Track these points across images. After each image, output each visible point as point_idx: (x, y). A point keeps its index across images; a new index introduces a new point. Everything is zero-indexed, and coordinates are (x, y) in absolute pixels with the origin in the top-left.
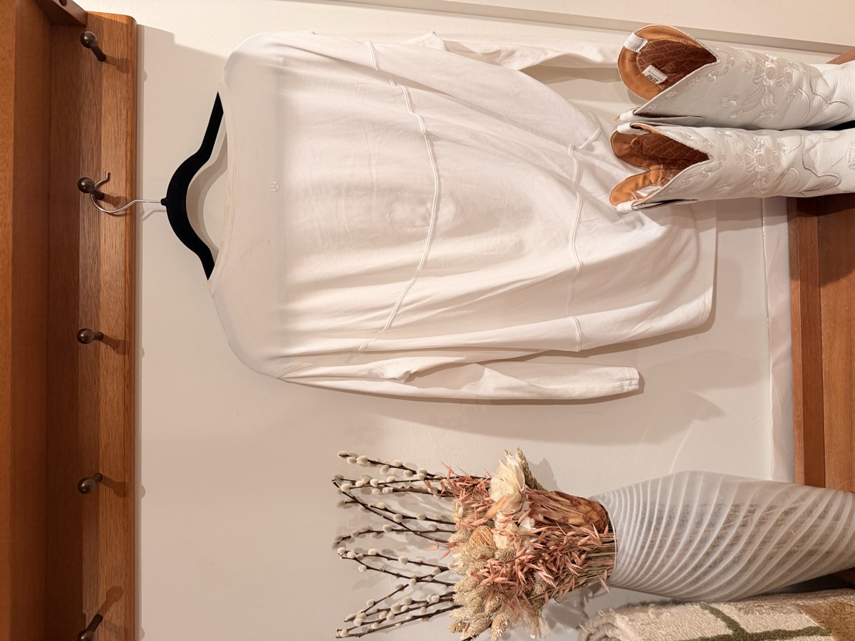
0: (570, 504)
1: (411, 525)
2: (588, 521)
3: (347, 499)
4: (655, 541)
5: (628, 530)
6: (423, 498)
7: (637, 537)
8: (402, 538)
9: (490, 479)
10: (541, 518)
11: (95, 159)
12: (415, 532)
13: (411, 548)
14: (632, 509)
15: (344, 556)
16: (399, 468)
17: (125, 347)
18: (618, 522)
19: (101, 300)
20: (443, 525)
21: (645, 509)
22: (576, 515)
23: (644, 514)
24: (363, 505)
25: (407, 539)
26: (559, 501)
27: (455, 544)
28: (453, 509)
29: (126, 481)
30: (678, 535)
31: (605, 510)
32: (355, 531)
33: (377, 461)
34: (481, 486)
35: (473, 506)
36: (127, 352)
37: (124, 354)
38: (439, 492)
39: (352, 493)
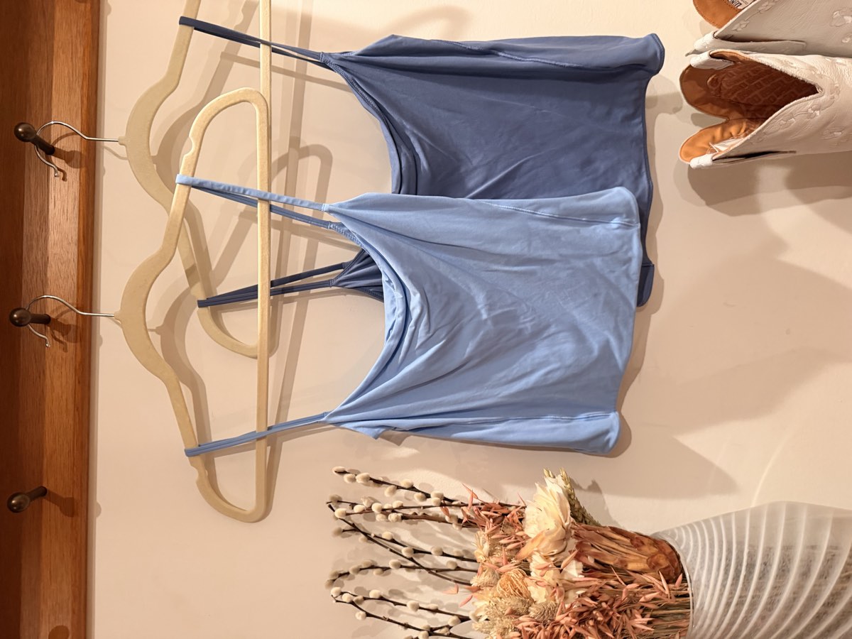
0: (630, 545)
1: (424, 561)
2: (653, 566)
3: (345, 526)
4: (746, 596)
5: (708, 581)
6: (440, 527)
7: (721, 590)
8: (413, 576)
9: (524, 508)
10: (590, 561)
11: (45, 105)
12: (429, 570)
13: (425, 588)
14: (712, 553)
15: (337, 599)
16: (408, 489)
17: (76, 332)
18: (694, 569)
19: (48, 275)
20: (466, 562)
21: (729, 551)
22: (638, 558)
23: (728, 559)
24: (365, 534)
25: (420, 577)
26: (615, 539)
27: (479, 589)
28: (478, 543)
29: (75, 497)
30: (777, 589)
31: (676, 553)
32: (355, 566)
33: (381, 479)
34: (513, 516)
35: (503, 541)
36: (79, 338)
37: (76, 342)
38: (460, 521)
39: (352, 519)
